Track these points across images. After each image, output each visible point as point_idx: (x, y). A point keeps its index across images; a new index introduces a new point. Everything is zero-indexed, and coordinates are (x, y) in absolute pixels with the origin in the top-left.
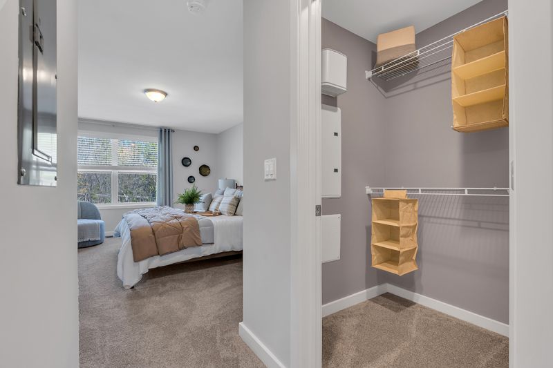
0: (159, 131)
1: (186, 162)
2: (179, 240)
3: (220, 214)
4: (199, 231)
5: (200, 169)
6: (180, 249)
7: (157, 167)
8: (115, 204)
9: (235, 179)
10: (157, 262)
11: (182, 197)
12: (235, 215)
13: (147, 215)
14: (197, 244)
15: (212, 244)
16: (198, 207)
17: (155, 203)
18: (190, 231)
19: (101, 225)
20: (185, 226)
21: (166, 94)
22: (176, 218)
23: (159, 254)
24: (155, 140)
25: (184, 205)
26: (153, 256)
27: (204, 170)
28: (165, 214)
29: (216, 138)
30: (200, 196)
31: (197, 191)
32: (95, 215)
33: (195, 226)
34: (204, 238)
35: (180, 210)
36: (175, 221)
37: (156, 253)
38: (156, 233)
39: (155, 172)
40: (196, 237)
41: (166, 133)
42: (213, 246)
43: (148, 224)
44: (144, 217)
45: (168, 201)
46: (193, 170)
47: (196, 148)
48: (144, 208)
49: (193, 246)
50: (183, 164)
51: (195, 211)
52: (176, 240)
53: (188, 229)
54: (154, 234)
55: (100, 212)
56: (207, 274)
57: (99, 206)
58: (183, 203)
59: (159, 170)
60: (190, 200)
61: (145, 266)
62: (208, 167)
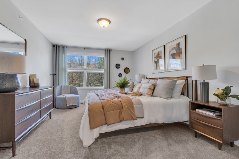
0: (105, 51)
1: (118, 66)
2: (120, 114)
3: (141, 95)
4: (134, 108)
5: (125, 70)
6: (121, 121)
7: (104, 69)
8: (85, 87)
9: (144, 74)
10: (105, 129)
11: (118, 83)
12: (152, 96)
13: (99, 94)
14: (133, 118)
15: (143, 118)
16: (127, 90)
17: (103, 87)
18: (128, 108)
19: (78, 98)
20: (124, 104)
21: (110, 22)
22: (117, 97)
23: (106, 124)
24: (103, 55)
25: (119, 88)
26: (102, 125)
27: (127, 70)
28: (109, 94)
29: (133, 53)
30: (129, 83)
31: (127, 80)
32: (76, 92)
33: (131, 104)
34: (137, 113)
35: (117, 91)
36: (116, 99)
37: (104, 122)
38: (105, 108)
39: (103, 71)
40: (132, 113)
41: (108, 51)
42: (143, 119)
43: (100, 101)
44: (97, 95)
45: (109, 86)
46: (121, 70)
47: (123, 59)
48: (97, 89)
49: (130, 120)
50: (116, 67)
51: (125, 92)
52: (118, 114)
53: (126, 107)
54: (103, 109)
55: (78, 91)
56: (139, 139)
57: (78, 88)
58: (118, 87)
59: (105, 70)
60: (123, 86)
61: (97, 132)
62: (128, 69)
